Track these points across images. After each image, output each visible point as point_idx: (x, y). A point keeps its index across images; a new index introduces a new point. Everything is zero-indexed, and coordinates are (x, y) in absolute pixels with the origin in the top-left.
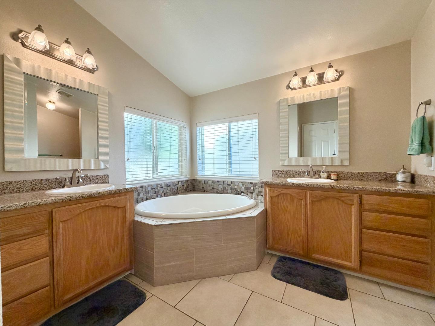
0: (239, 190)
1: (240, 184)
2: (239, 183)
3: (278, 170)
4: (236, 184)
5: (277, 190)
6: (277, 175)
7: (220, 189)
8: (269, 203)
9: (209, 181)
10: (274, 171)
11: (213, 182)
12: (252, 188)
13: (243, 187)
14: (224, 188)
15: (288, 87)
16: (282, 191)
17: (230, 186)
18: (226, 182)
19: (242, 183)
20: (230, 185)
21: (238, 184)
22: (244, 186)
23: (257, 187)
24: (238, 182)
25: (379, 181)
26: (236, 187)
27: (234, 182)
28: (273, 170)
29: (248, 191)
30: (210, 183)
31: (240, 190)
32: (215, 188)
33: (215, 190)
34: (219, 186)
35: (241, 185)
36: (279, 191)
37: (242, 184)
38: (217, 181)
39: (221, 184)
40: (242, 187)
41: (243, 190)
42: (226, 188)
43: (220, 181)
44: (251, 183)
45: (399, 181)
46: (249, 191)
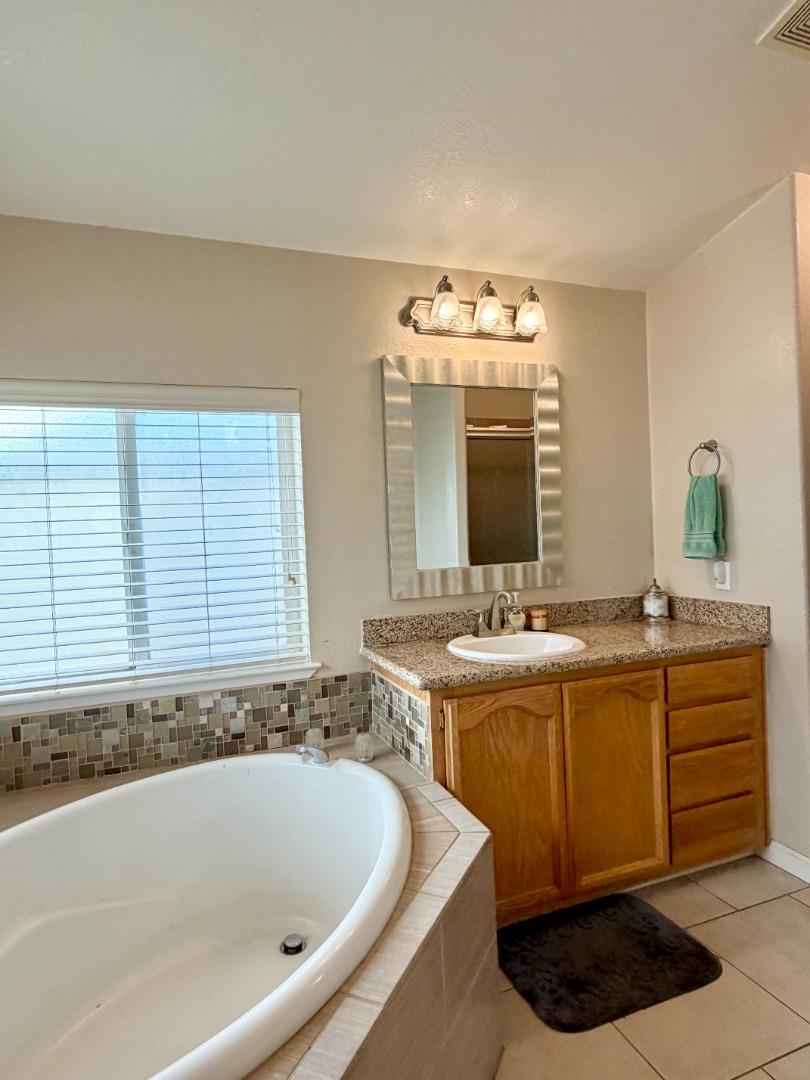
0: (219, 732)
1: (227, 699)
2: (218, 697)
3: (383, 617)
4: (201, 706)
5: (482, 703)
6: (381, 636)
7: (106, 750)
8: (457, 757)
9: (24, 721)
10: (371, 622)
11: (55, 720)
12: (284, 708)
13: (241, 714)
14: (136, 741)
15: (405, 318)
16: (496, 701)
17: (172, 724)
18: (147, 706)
19: (232, 693)
20: (172, 717)
21: (211, 705)
22: (247, 706)
23: (303, 698)
24: (210, 693)
25: (615, 619)
26: (203, 720)
27: (193, 698)
28: (365, 622)
29: (264, 725)
30: (28, 733)
31: (226, 731)
32: (73, 754)
33: (74, 764)
34: (98, 735)
35: (230, 705)
36: (488, 704)
37: (234, 698)
38: (87, 713)
39: (113, 725)
40: (233, 715)
41: (238, 724)
42: (148, 735)
43: (106, 710)
44: (281, 686)
45: (650, 616)
46: (271, 724)
